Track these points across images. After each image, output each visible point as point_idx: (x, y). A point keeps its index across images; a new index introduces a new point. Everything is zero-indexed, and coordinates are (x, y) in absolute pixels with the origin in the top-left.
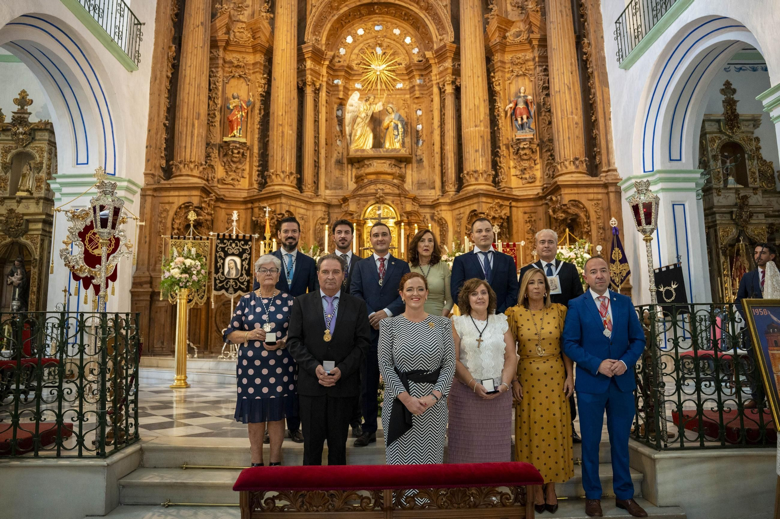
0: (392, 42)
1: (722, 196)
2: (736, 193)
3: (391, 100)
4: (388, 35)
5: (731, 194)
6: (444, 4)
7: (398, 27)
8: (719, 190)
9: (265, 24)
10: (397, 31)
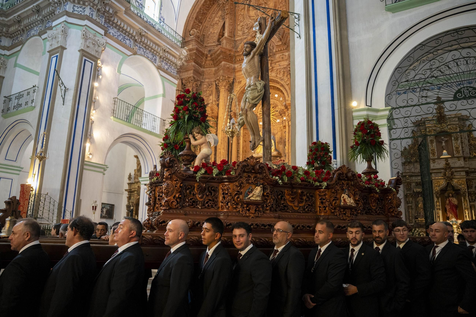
0: (275, 101)
1: (436, 163)
2: (445, 161)
3: (275, 128)
4: (273, 98)
5: (442, 162)
6: (287, 84)
7: (276, 94)
8: (434, 160)
9: (216, 107)
10: (276, 96)
